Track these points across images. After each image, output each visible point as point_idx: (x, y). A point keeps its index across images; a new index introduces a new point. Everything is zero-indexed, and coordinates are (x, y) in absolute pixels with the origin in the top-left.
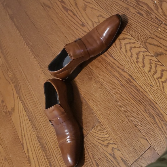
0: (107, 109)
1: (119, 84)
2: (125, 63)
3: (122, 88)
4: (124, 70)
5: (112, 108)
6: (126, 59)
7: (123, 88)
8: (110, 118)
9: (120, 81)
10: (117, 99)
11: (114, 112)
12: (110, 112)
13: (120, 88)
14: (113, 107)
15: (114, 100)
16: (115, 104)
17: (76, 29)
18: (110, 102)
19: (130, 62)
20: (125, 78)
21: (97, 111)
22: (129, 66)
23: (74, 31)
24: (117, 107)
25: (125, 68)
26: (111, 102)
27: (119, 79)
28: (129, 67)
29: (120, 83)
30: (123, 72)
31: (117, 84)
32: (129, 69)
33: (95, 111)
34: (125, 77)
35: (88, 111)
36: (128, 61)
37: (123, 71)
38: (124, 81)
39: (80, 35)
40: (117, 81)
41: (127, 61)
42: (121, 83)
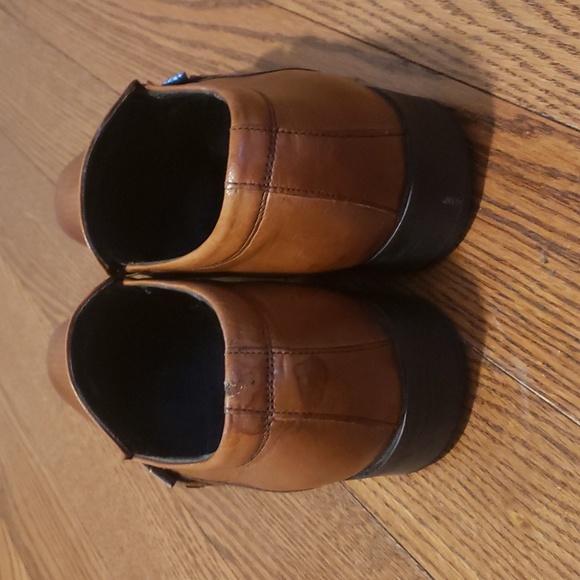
0: (491, 494)
1: (526, 250)
2: (515, 58)
3: (559, 268)
4: (521, 119)
5: (535, 478)
6: (511, 27)
7: (566, 273)
8: (545, 566)
9: (522, 221)
10: (547, 383)
11: (562, 505)
12: (524, 514)
13: (543, 277)
14: (542, 464)
15: (525, 402)
16: (550, 430)
17: (152, 19)
18: (499, 429)
19: (551, 31)
20: (554, 183)
21: (424, 530)
22: (552, 72)
23: (145, 41)
24: (566, 452)
25: (531, 99)
26: (511, 425)
27: (510, 209)
28: (560, 77)
29: (529, 234)
30: (518, 140)
31: (509, 257)
32: (561, 92)
33: (410, 535)
34: (553, 173)
35: (363, 543)
36: (531, 31)
37: (520, 132)
38: (558, 207)
39: (179, 41)
40: (500, 236)
41: (523, 36)
42: (536, 237)
